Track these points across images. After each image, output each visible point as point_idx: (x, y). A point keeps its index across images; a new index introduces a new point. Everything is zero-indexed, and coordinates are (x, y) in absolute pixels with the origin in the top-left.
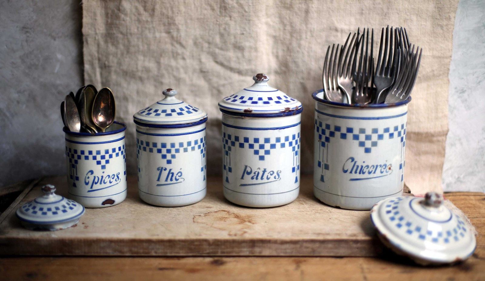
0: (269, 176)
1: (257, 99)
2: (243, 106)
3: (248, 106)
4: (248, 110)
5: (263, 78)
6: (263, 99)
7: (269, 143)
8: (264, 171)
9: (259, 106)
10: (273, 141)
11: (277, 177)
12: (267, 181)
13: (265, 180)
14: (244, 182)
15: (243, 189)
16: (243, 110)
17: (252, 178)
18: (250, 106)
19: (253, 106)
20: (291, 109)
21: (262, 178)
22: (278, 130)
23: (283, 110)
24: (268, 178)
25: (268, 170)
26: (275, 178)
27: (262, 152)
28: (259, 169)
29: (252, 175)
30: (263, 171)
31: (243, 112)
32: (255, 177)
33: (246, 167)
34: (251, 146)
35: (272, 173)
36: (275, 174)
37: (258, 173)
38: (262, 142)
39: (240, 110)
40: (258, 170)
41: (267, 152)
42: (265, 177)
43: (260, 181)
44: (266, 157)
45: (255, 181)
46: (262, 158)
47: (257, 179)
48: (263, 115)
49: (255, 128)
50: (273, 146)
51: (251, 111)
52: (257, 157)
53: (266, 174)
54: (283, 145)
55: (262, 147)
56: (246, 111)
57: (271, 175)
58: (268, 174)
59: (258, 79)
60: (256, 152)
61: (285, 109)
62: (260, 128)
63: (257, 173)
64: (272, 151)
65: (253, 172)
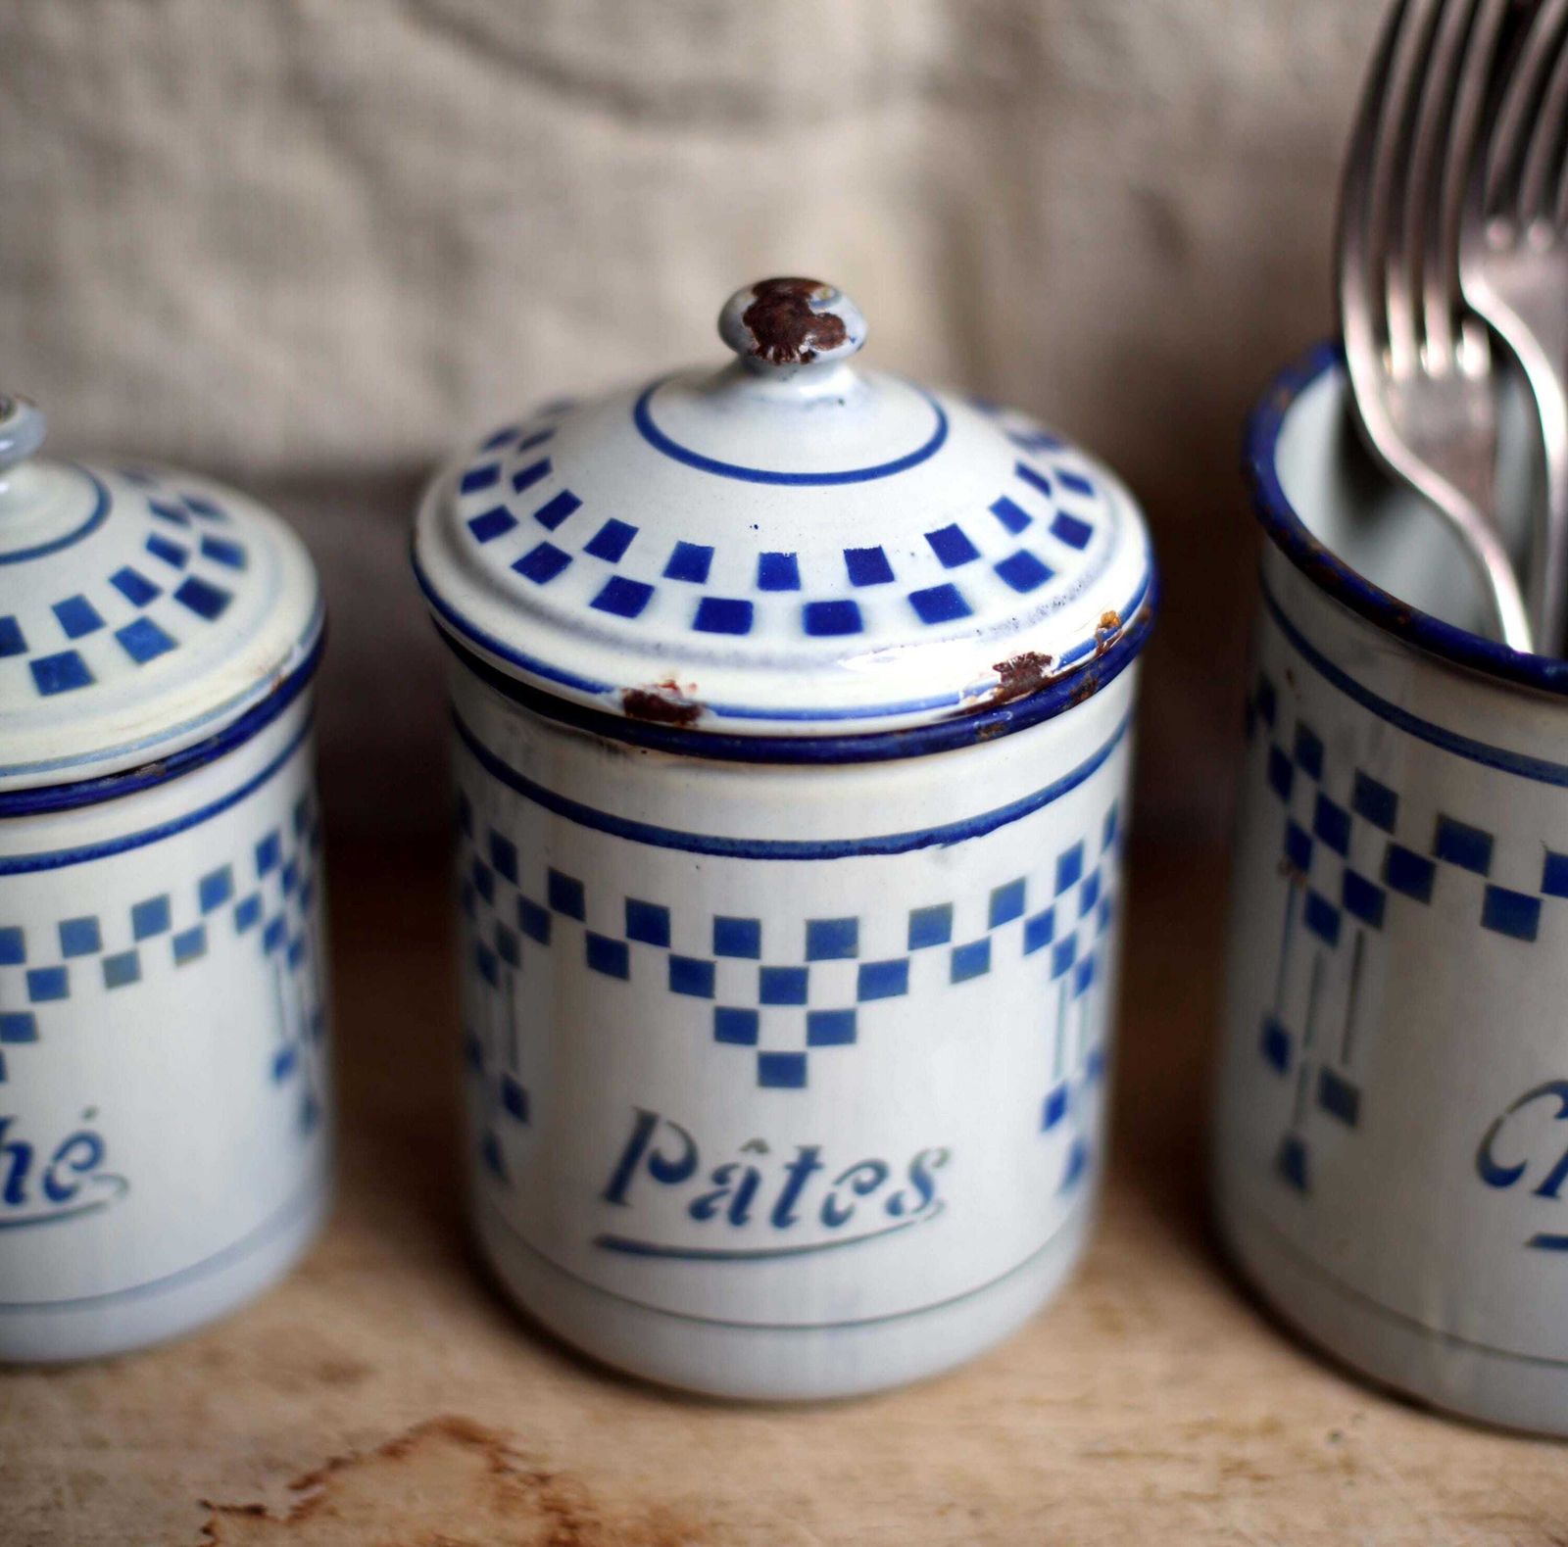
0: (845, 1199)
1: (751, 569)
2: (614, 642)
3: (658, 650)
4: (666, 695)
5: (809, 337)
6: (804, 569)
7: (853, 956)
8: (805, 1166)
9: (766, 663)
10: (883, 941)
11: (912, 1199)
12: (821, 1234)
13: (807, 1226)
14: (625, 1223)
15: (620, 1273)
16: (618, 696)
17: (701, 1210)
18: (684, 655)
19: (710, 659)
20: (1055, 663)
21: (782, 1216)
22: (931, 851)
23: (980, 691)
24: (831, 1217)
25: (835, 1161)
26: (894, 1207)
27: (782, 1030)
28: (759, 1147)
29: (699, 1186)
30: (789, 1167)
31: (620, 712)
32: (724, 1205)
33: (646, 1123)
34: (691, 978)
35: (867, 1176)
36: (898, 1182)
37: (751, 1182)
38: (783, 948)
39: (594, 688)
40: (752, 1160)
41: (833, 1029)
42: (810, 1203)
43: (759, 1232)
44: (823, 1061)
45: (717, 1233)
46: (782, 1071)
47: (738, 1215)
48: (801, 746)
49: (732, 842)
50: (885, 980)
51: (692, 711)
52: (743, 1060)
53: (816, 1191)
54: (972, 962)
55: (783, 986)
56: (640, 703)
57: (862, 1189)
58: (839, 1181)
59: (762, 351)
60: (736, 1027)
61: (997, 677)
62: (773, 843)
63: (736, 1180)
64: (874, 1016)
65: (707, 1164)
